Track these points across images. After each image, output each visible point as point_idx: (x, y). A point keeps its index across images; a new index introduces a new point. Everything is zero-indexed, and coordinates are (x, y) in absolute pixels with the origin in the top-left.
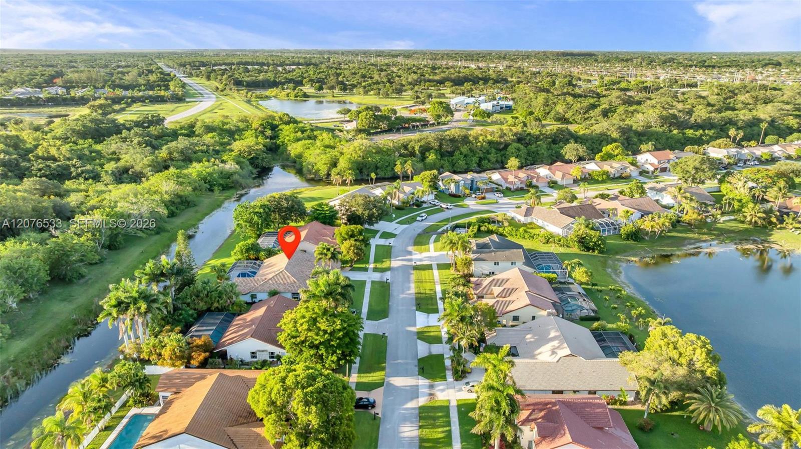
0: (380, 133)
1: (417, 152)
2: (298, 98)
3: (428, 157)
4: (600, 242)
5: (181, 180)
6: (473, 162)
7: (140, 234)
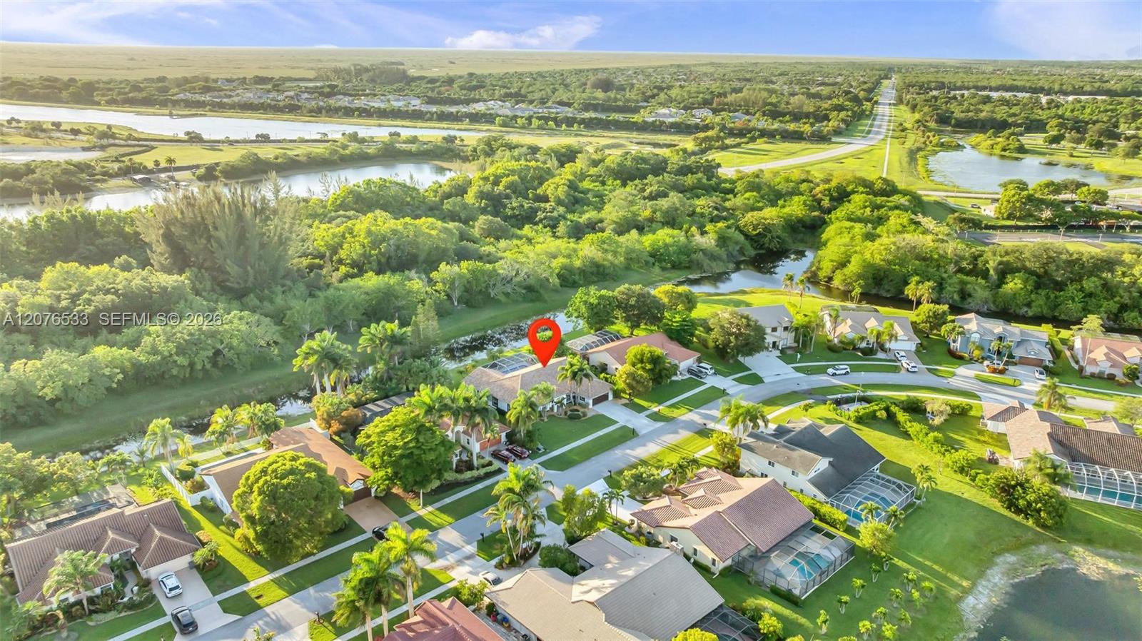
0: (1033, 228)
1: (992, 272)
2: (1007, 153)
3: (1007, 283)
4: (1039, 505)
5: (605, 246)
6: (1102, 309)
7: (503, 298)
